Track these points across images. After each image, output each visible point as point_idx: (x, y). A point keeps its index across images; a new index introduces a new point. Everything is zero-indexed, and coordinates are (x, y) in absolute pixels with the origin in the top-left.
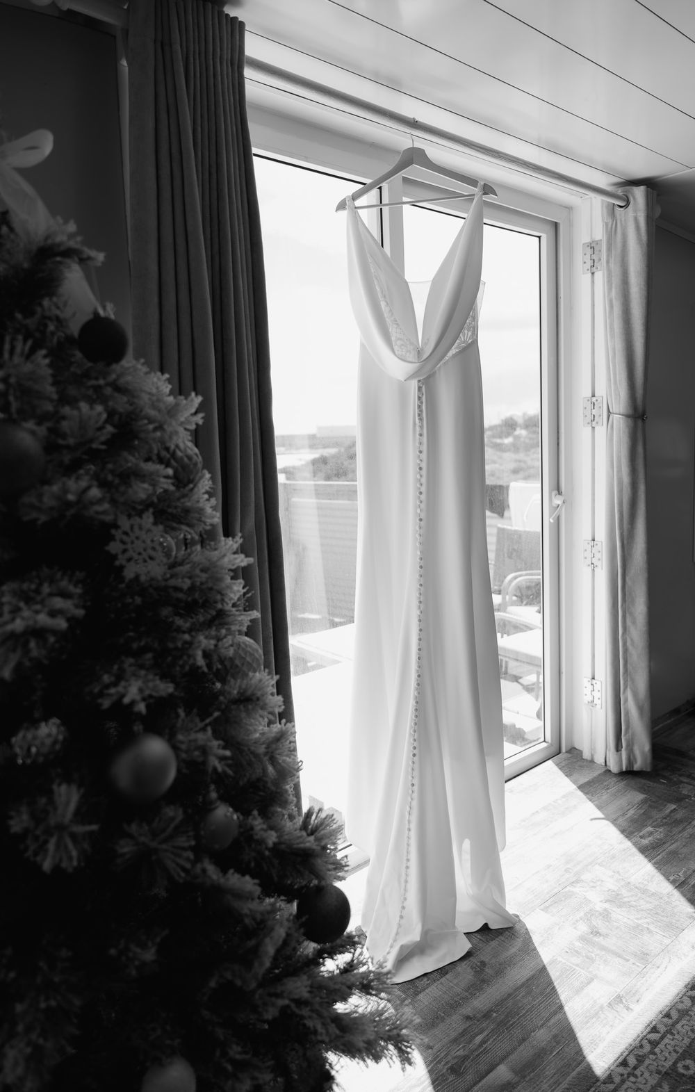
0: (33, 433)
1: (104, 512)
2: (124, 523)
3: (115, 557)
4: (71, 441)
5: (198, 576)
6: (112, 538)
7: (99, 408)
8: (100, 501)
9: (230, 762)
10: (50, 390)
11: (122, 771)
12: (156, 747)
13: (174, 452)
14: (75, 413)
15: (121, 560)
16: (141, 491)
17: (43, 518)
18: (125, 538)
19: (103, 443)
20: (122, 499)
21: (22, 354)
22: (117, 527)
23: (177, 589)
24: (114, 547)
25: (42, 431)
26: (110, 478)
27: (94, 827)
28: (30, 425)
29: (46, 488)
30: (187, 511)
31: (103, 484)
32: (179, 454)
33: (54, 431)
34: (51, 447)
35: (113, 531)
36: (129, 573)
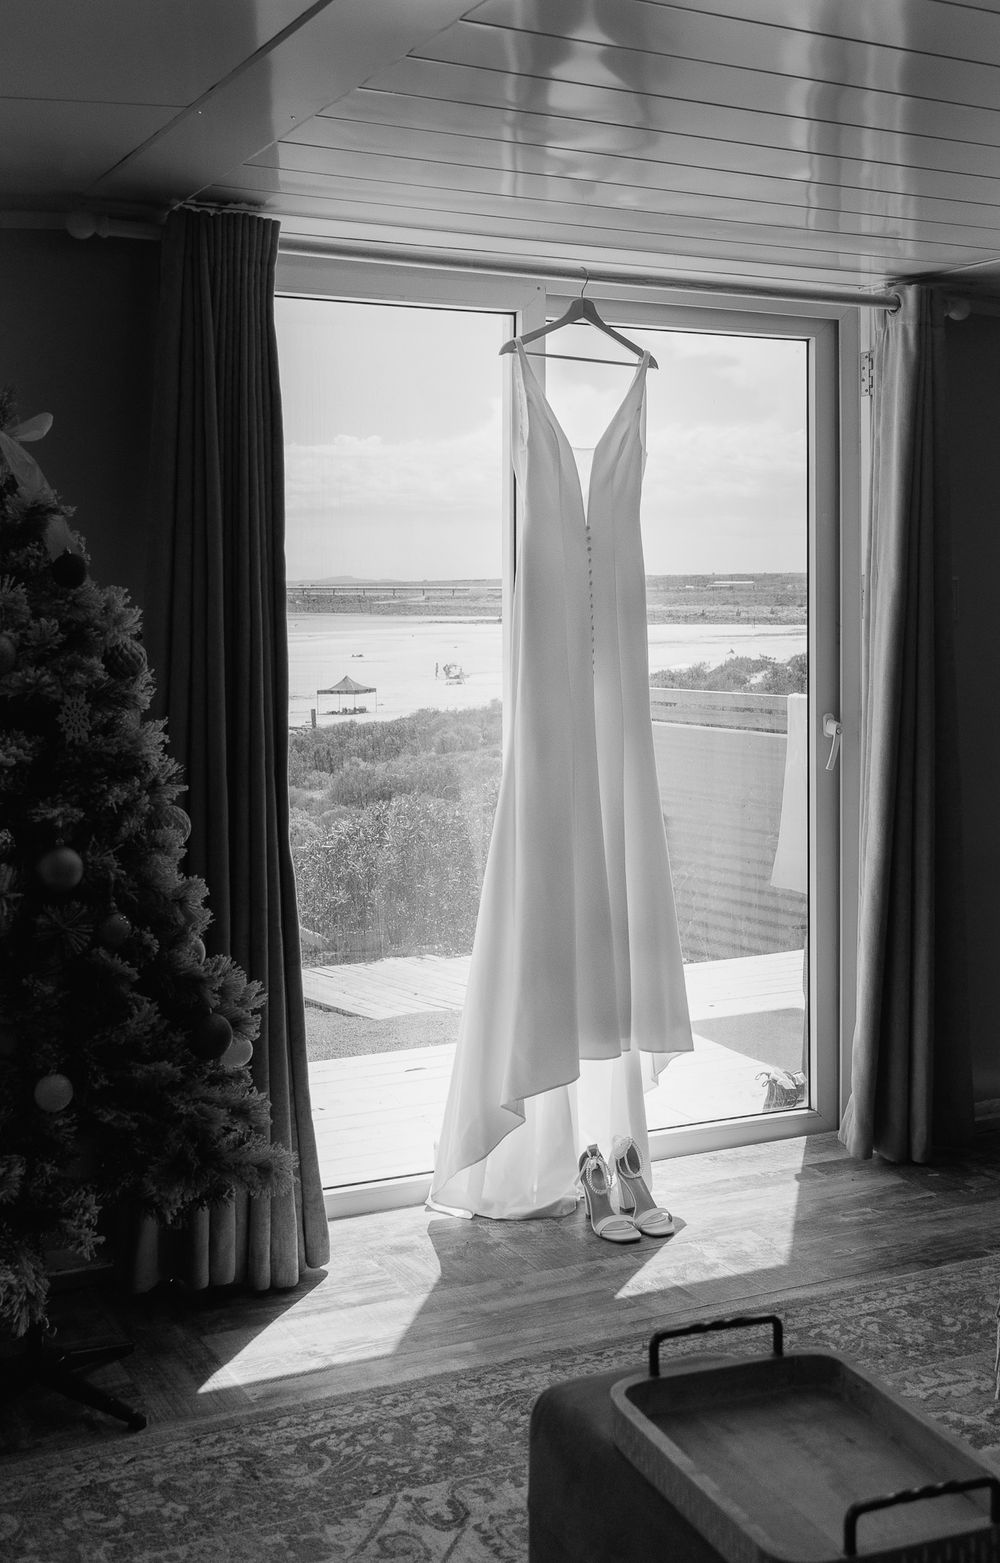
0: (10, 638)
1: (53, 692)
2: (68, 701)
3: (61, 725)
4: (34, 643)
5: (125, 746)
6: (60, 712)
7: (54, 621)
8: (49, 685)
9: (137, 892)
10: (26, 608)
11: (45, 867)
12: (72, 857)
13: (122, 650)
14: (37, 625)
15: (65, 728)
16: (79, 678)
17: (11, 694)
18: (68, 712)
19: (57, 645)
20: (68, 684)
21: (8, 587)
22: (64, 704)
23: (109, 755)
24: (61, 718)
25: (16, 636)
26: (61, 669)
27: (19, 895)
28: (9, 633)
29: (15, 673)
30: (125, 697)
31: (56, 673)
32: (125, 652)
33: (24, 636)
34: (20, 648)
35: (61, 707)
36: (69, 737)
